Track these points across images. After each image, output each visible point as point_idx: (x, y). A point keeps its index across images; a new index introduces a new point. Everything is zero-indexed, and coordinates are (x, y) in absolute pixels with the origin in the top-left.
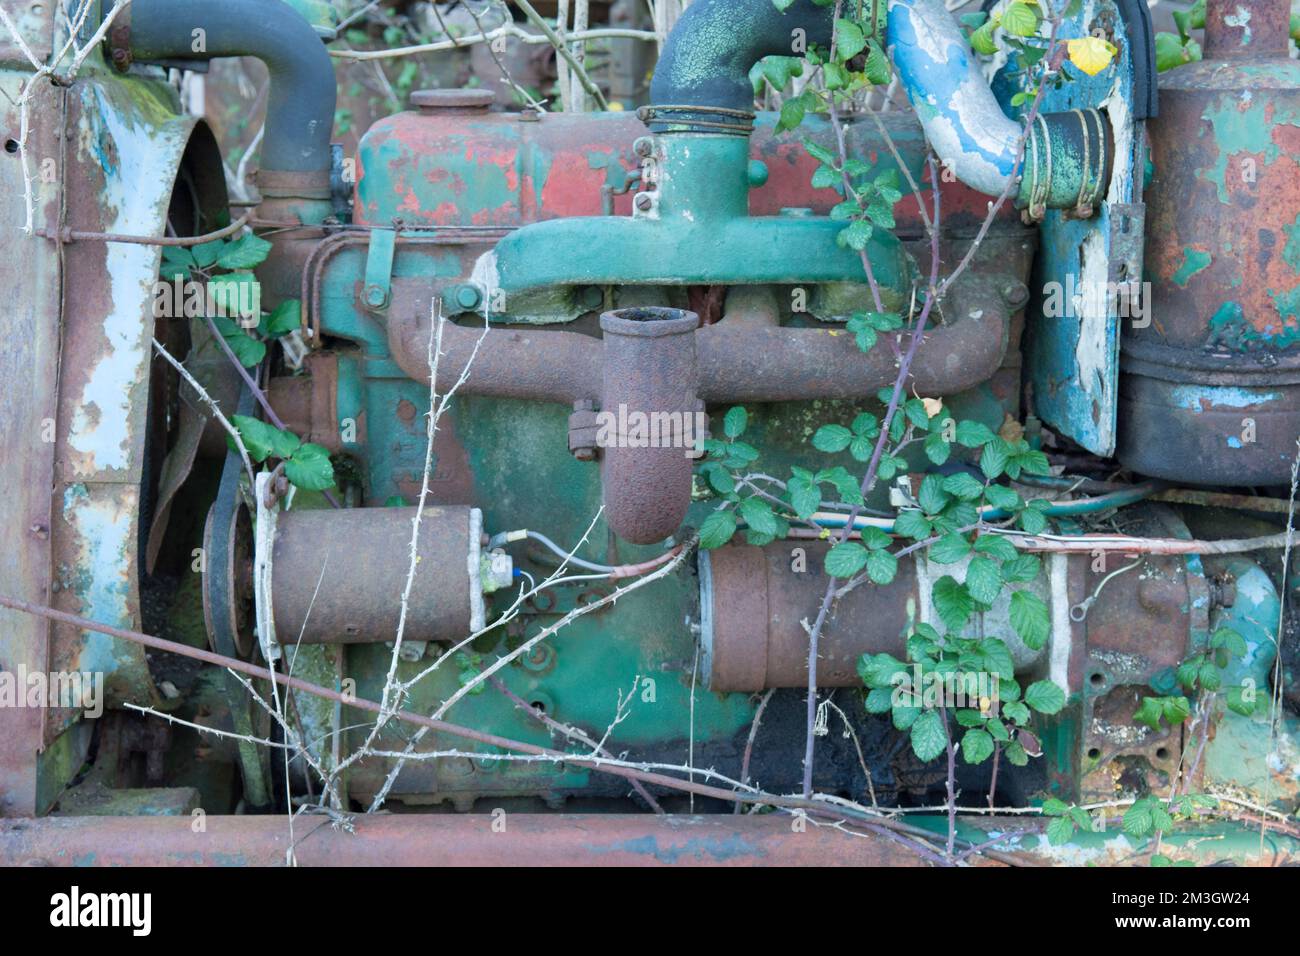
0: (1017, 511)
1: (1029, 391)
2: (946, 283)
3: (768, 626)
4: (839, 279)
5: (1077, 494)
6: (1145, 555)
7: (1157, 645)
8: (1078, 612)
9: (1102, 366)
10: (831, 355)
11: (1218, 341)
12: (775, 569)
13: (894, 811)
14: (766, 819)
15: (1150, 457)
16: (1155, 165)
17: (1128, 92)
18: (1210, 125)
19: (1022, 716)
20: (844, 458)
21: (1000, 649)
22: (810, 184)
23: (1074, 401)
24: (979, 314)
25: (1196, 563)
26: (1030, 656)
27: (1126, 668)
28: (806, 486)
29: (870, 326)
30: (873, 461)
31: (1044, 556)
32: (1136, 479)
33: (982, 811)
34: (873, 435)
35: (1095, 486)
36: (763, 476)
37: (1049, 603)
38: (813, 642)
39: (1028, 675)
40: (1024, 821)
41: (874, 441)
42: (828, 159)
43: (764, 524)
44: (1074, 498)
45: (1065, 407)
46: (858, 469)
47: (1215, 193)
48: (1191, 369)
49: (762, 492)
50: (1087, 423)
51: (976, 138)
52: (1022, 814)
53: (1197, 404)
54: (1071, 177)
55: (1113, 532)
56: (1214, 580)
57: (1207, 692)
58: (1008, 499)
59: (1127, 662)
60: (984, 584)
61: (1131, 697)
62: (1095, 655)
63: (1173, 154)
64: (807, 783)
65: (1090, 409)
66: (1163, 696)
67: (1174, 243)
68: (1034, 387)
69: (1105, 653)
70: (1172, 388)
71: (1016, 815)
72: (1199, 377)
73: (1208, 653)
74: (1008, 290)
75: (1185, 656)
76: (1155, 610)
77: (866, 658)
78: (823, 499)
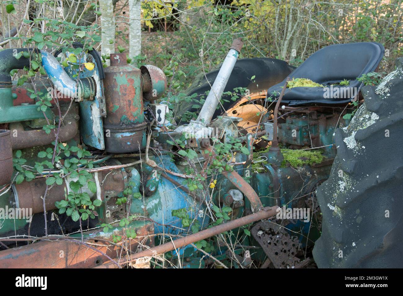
0: (86, 164)
1: (82, 138)
2: (63, 117)
3: (33, 200)
4: (38, 119)
5: (97, 159)
6: (114, 169)
7: (118, 188)
8: (102, 184)
9: (100, 131)
10: (39, 136)
11: (123, 123)
12: (32, 186)
13: (67, 235)
14: (38, 243)
15: (112, 149)
16: (105, 88)
17: (98, 73)
18: (115, 79)
19: (93, 208)
20: (46, 158)
21: (86, 194)
22: (30, 98)
23: (93, 139)
24: (70, 123)
25: (123, 169)
26: (93, 195)
27: (113, 194)
28: (39, 166)
29: (48, 128)
30: (53, 158)
31: (93, 173)
32: (108, 154)
33: (86, 230)
34: (52, 152)
35: (100, 157)
36: (25, 166)
37: (95, 182)
38: (44, 201)
39: (93, 199)
40: (96, 230)
41: (53, 154)
42: (33, 92)
43: (31, 176)
44: (96, 160)
45: (91, 141)
46: (50, 160)
47: (118, 93)
48: (118, 130)
49: (28, 169)
50: (97, 143)
51: (66, 85)
52: (95, 229)
53: (120, 136)
54: (89, 92)
55: (105, 166)
56: (127, 172)
57: (129, 195)
58: (84, 162)
59: (112, 192)
60: (83, 181)
61: (114, 199)
62: (106, 192)
63: (109, 86)
64: (46, 233)
65: (98, 140)
66: (121, 198)
67: (111, 104)
68: (83, 137)
69: (108, 191)
70: (115, 134)
71: (93, 229)
72: (120, 131)
73: (128, 187)
74: (75, 117)
75: (124, 189)
76: (117, 180)
77: (57, 202)
78: (44, 168)
